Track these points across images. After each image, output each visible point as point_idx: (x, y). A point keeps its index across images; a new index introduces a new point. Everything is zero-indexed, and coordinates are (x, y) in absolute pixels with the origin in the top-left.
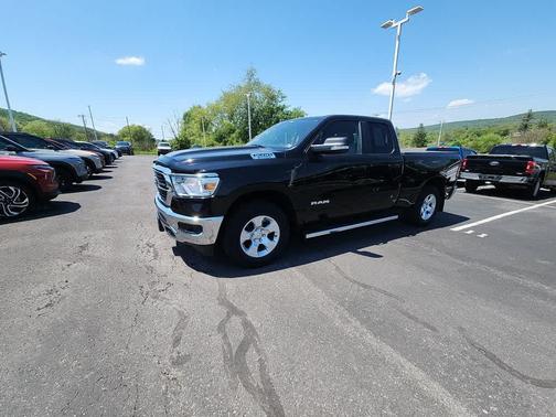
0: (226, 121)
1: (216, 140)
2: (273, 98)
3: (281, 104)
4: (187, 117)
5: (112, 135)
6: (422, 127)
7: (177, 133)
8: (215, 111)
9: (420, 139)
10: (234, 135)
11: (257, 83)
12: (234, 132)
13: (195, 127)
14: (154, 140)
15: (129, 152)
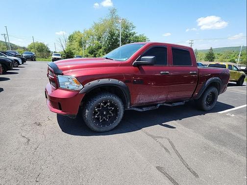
0: (96, 41)
1: (89, 53)
2: (127, 28)
3: (132, 31)
4: (71, 38)
5: (24, 48)
6: (211, 49)
7: (65, 47)
8: (89, 34)
9: (210, 56)
10: (101, 50)
11: (117, 18)
12: (101, 48)
13: (76, 45)
14: (49, 52)
15: (32, 59)
